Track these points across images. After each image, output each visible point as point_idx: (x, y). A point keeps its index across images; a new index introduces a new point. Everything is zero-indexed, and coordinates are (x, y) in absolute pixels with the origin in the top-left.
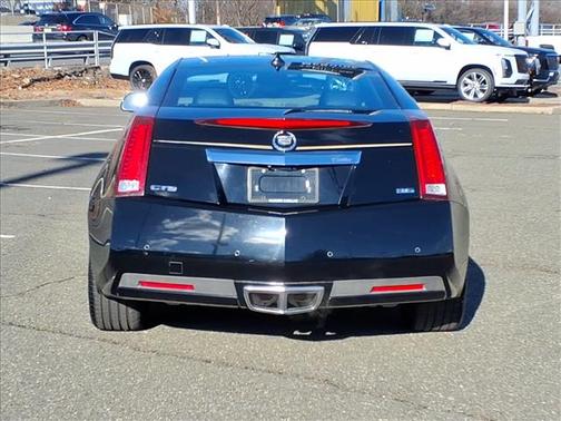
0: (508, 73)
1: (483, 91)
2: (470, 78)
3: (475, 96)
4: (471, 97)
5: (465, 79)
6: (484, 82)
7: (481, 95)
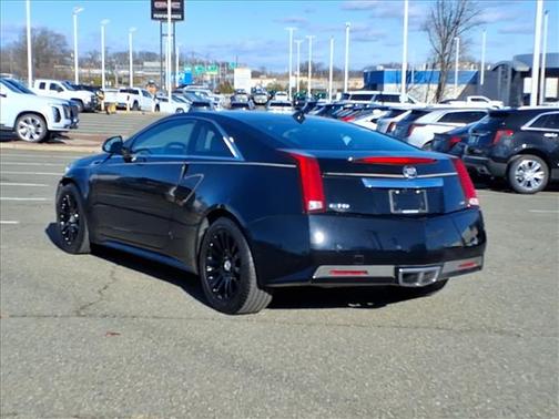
0: (58, 119)
1: (38, 133)
2: (26, 122)
3: (32, 137)
4: (27, 138)
5: (22, 123)
6: (39, 126)
7: (36, 137)
